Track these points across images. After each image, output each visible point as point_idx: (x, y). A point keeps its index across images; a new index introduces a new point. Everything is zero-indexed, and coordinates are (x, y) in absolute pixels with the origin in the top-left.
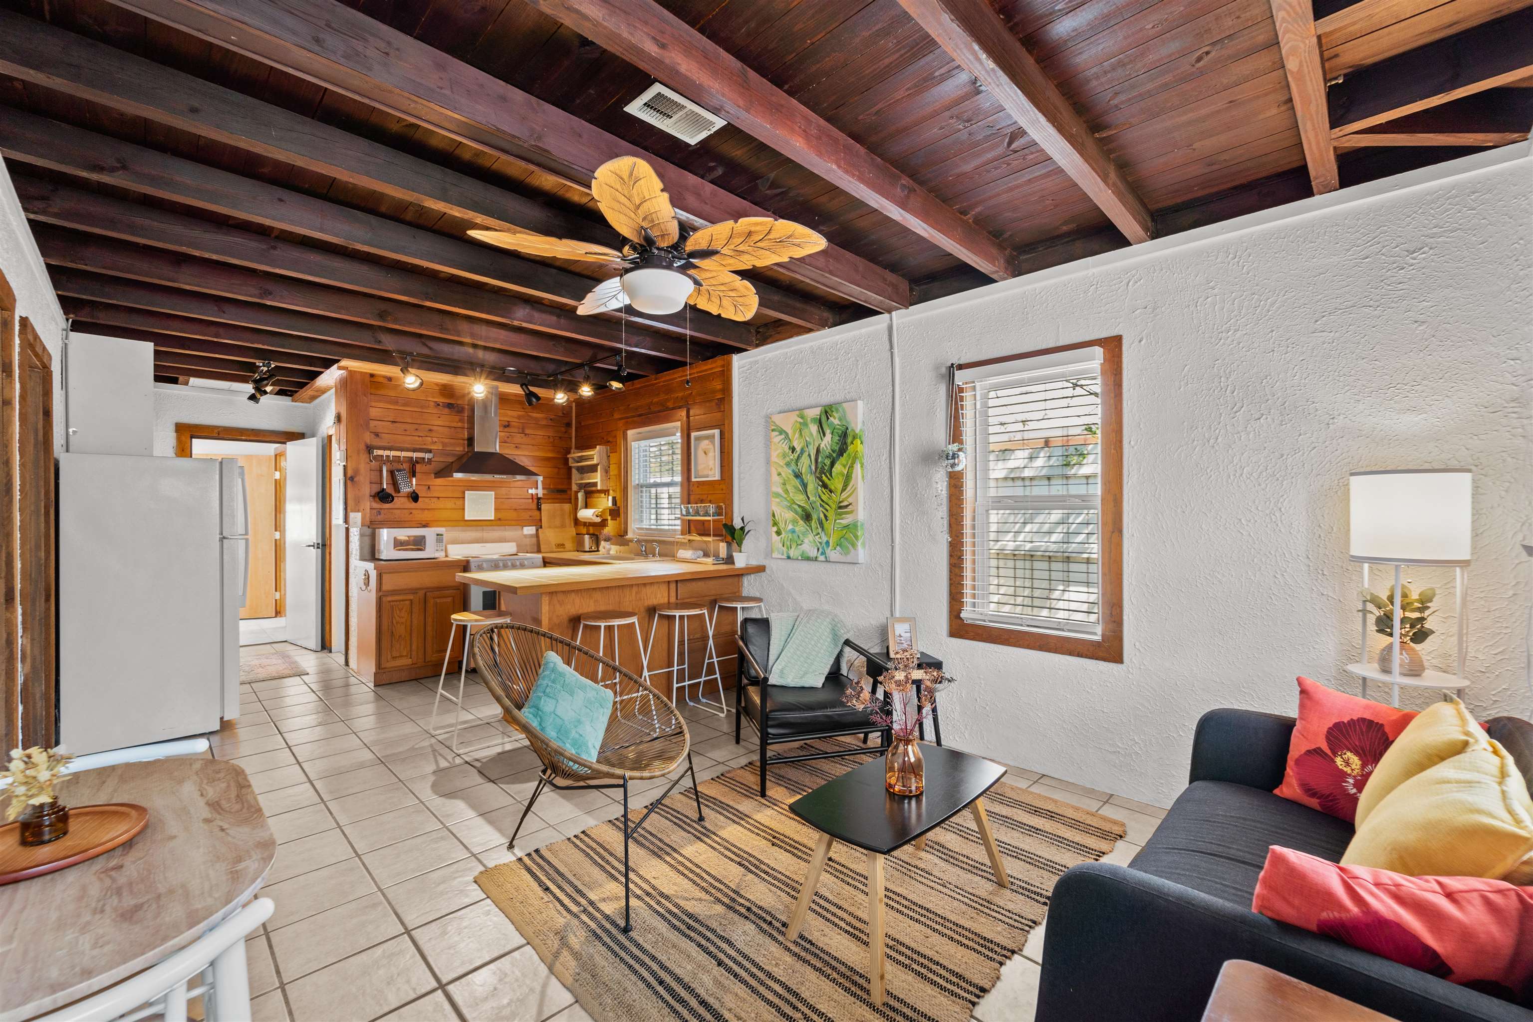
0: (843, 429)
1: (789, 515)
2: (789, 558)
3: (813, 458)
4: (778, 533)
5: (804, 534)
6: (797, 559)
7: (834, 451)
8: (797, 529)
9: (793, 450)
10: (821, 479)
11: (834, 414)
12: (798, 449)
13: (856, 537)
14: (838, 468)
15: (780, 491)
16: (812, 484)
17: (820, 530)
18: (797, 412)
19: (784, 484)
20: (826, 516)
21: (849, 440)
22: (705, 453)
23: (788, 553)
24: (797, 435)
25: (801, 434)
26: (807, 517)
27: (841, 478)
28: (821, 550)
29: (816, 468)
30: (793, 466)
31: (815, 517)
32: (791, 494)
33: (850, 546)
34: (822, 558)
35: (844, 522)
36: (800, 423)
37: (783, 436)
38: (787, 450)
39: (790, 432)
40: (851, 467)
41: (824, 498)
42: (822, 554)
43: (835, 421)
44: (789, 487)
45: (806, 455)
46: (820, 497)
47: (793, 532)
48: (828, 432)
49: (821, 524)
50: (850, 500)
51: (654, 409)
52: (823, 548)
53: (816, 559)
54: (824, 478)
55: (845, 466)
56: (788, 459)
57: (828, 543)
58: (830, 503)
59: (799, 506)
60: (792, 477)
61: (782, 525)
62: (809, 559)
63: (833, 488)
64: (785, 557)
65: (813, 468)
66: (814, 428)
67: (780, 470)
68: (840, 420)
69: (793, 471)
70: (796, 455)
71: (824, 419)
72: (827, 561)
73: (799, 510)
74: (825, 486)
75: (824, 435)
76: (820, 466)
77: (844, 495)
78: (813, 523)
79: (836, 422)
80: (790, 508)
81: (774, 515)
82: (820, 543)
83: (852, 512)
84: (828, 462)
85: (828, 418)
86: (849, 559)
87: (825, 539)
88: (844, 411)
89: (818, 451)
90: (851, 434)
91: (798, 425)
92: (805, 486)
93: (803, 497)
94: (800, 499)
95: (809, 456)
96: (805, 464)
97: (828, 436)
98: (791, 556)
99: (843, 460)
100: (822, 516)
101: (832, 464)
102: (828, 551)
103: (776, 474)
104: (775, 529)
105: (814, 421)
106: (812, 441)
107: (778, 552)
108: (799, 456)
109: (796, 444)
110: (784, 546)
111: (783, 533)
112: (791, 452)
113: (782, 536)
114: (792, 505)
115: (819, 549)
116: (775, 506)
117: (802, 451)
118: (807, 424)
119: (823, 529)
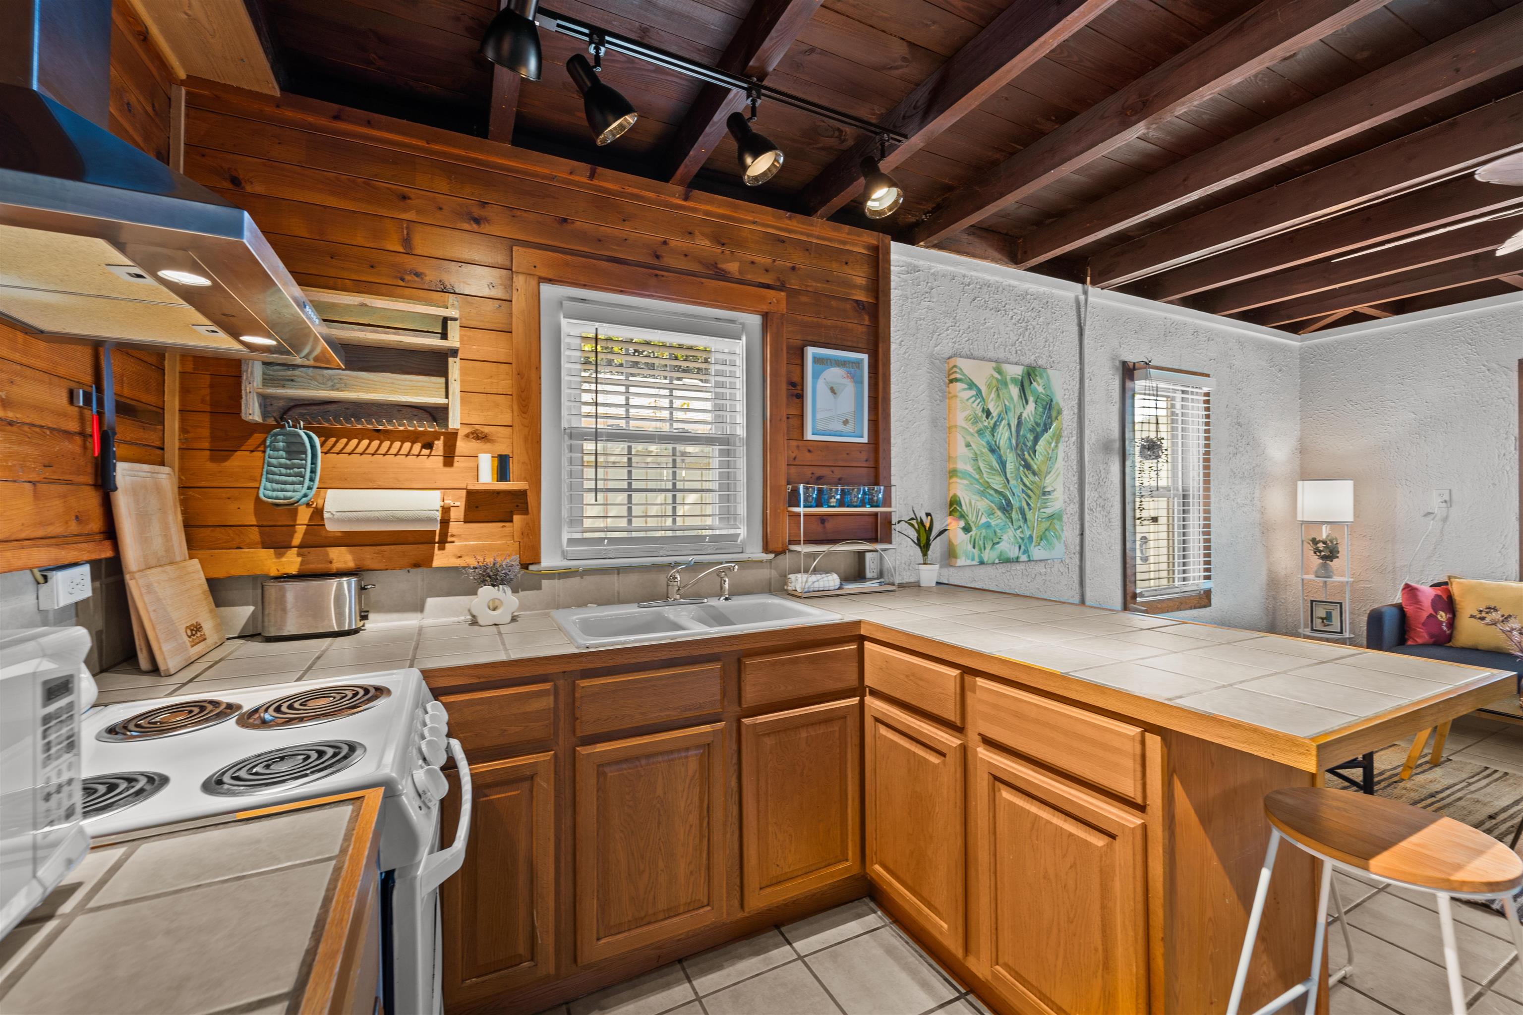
0: (1047, 399)
1: (983, 504)
2: (982, 563)
3: (1013, 429)
4: (967, 529)
5: (1001, 529)
6: (993, 563)
7: (1038, 424)
8: (993, 523)
9: (988, 414)
10: (1022, 457)
11: (1038, 379)
12: (995, 414)
13: (1063, 528)
14: (1041, 445)
15: (969, 468)
16: (1011, 463)
17: (1021, 523)
18: (994, 364)
19: (975, 460)
20: (1028, 504)
21: (1054, 414)
22: (832, 390)
23: (980, 557)
24: (993, 395)
25: (998, 395)
26: (1006, 508)
27: (1045, 459)
28: (1023, 547)
29: (1017, 443)
30: (988, 437)
31: (1016, 505)
32: (985, 475)
33: (1055, 540)
34: (1024, 558)
35: (1049, 510)
36: (997, 380)
37: (973, 392)
38: (979, 411)
39: (984, 389)
40: (1056, 445)
41: (1025, 481)
42: (1024, 552)
43: (1038, 386)
44: (981, 466)
45: (1004, 422)
46: (1022, 480)
47: (988, 526)
48: (1031, 399)
49: (1023, 514)
50: (1054, 485)
51: (669, 261)
52: (1026, 544)
53: (1017, 560)
54: (1026, 455)
55: (1049, 445)
56: (980, 425)
57: (1031, 537)
58: (1034, 487)
59: (995, 491)
60: (986, 451)
61: (971, 518)
62: (1008, 560)
63: (1036, 469)
64: (977, 561)
65: (1014, 442)
66: (1015, 391)
67: (969, 439)
68: (1044, 387)
69: (988, 443)
70: (992, 422)
71: (1026, 383)
72: (1030, 561)
73: (997, 497)
74: (1028, 466)
75: (1027, 403)
76: (1021, 440)
77: (1048, 479)
78: (1013, 515)
79: (1040, 389)
80: (982, 494)
81: (959, 504)
82: (1022, 539)
83: (1057, 499)
84: (1031, 437)
85: (1031, 383)
86: (1053, 554)
87: (1028, 533)
88: (1048, 379)
89: (1019, 421)
90: (1056, 407)
91: (994, 382)
92: (1003, 466)
93: (1003, 479)
94: (997, 482)
95: (1009, 425)
96: (1003, 436)
97: (1031, 406)
98: (985, 559)
99: (1047, 436)
100: (1024, 504)
101: (1036, 440)
102: (1032, 549)
103: (963, 444)
104: (962, 524)
105: (1014, 380)
106: (1012, 406)
107: (967, 557)
108: (996, 422)
109: (991, 407)
110: (974, 547)
111: (974, 529)
112: (984, 416)
113: (973, 533)
114: (985, 489)
115: (1020, 547)
116: (962, 490)
117: (1000, 419)
118: (1006, 384)
119: (1025, 520)
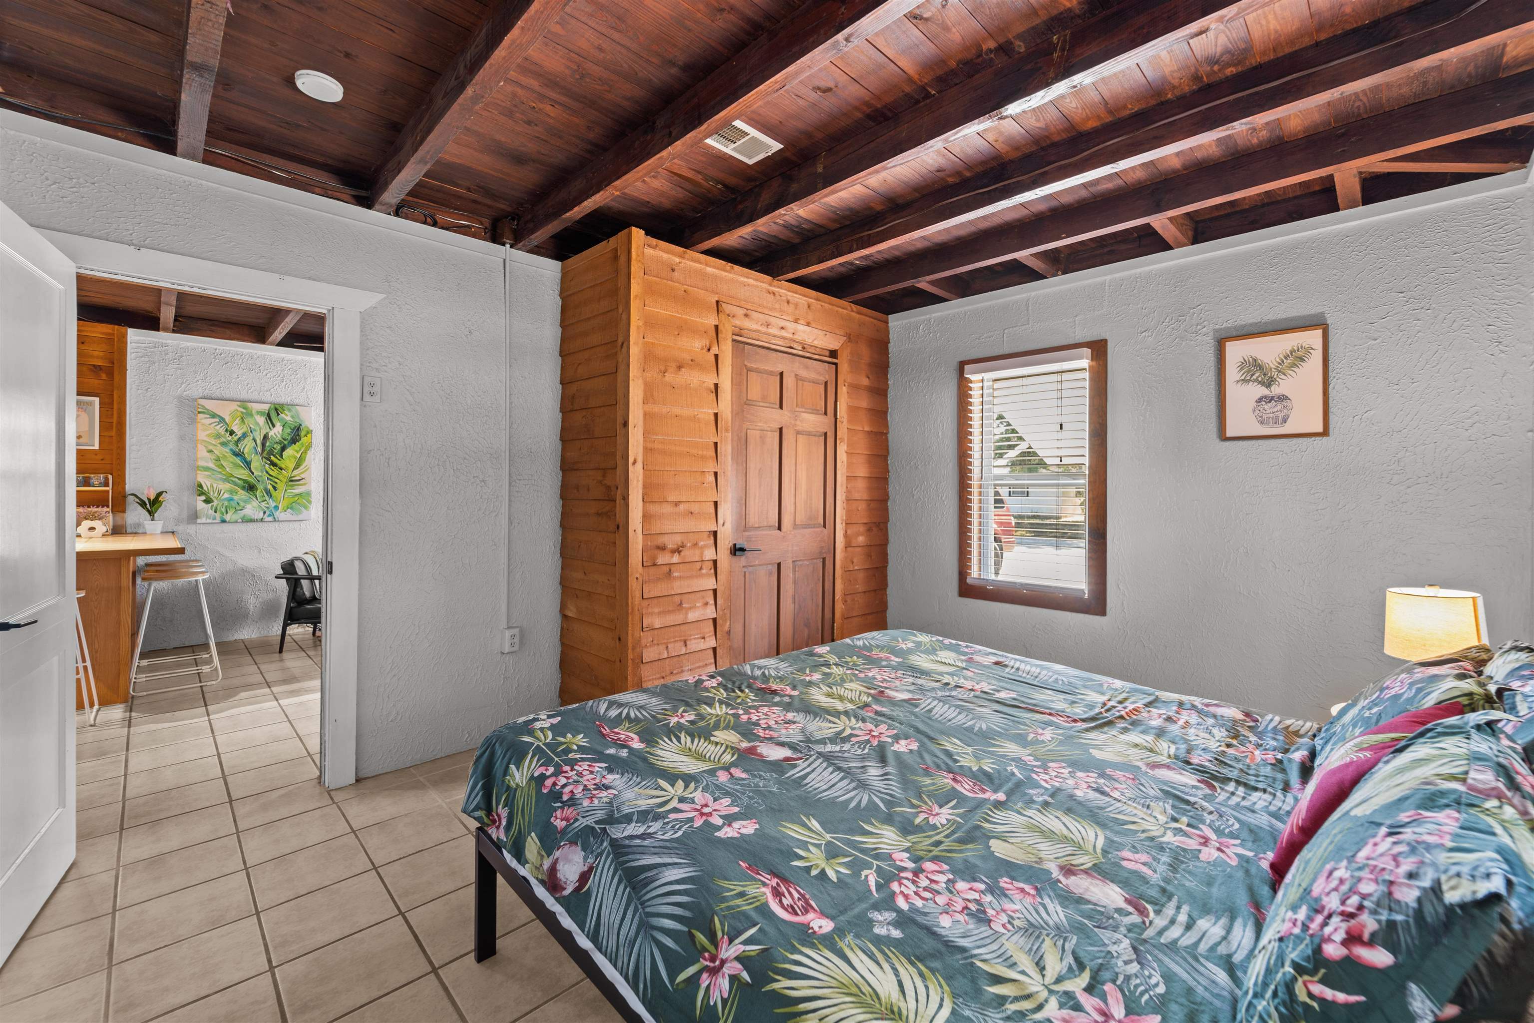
0: (296, 424)
1: (225, 486)
2: (224, 521)
3: (259, 442)
4: (208, 501)
5: (245, 502)
6: (237, 522)
7: (284, 439)
8: (235, 497)
9: (232, 433)
10: (268, 459)
11: (286, 412)
12: (239, 433)
13: (310, 502)
14: (289, 452)
15: (211, 465)
16: (257, 463)
17: (267, 498)
18: (239, 403)
20: (275, 488)
21: (303, 433)
23: (222, 518)
24: (237, 422)
25: (243, 422)
26: (251, 488)
27: (293, 460)
28: (268, 513)
29: (263, 450)
30: (231, 446)
31: (260, 487)
32: (227, 469)
33: (303, 509)
34: (270, 519)
35: (297, 491)
36: (242, 413)
37: (217, 420)
38: (222, 431)
39: (227, 418)
40: (305, 452)
41: (271, 473)
42: (269, 515)
43: (287, 417)
44: (224, 464)
45: (249, 438)
46: (267, 472)
47: (230, 499)
48: (278, 424)
49: (269, 493)
50: (303, 476)
52: (271, 511)
53: (261, 520)
54: (273, 458)
55: (297, 452)
56: (223, 440)
57: (276, 508)
58: (280, 477)
59: (239, 479)
60: (229, 455)
61: (213, 495)
62: (252, 521)
63: (283, 466)
64: (218, 520)
65: (259, 449)
66: (261, 420)
67: (211, 448)
68: (292, 417)
69: (231, 450)
70: (236, 438)
71: (273, 415)
72: (275, 521)
73: (241, 482)
74: (273, 464)
75: (274, 426)
76: (268, 449)
77: (296, 472)
78: (258, 493)
79: (288, 418)
80: (225, 481)
81: (200, 486)
82: (268, 508)
83: (305, 484)
84: (278, 447)
85: (278, 414)
86: (300, 517)
87: (273, 504)
88: (297, 412)
89: (265, 437)
90: (305, 429)
91: (239, 414)
92: (248, 464)
93: (247, 472)
94: (243, 474)
95: (254, 440)
96: (248, 446)
97: (278, 428)
98: (227, 520)
99: (296, 447)
100: (270, 487)
101: (283, 449)
102: (277, 514)
103: (205, 451)
104: (203, 498)
105: (260, 413)
106: (258, 428)
107: (208, 517)
108: (239, 438)
109: (235, 429)
110: (216, 512)
111: (215, 501)
112: (228, 434)
113: (215, 503)
114: (228, 478)
115: (265, 513)
116: (202, 478)
117: (244, 435)
118: (251, 415)
119: (271, 497)
